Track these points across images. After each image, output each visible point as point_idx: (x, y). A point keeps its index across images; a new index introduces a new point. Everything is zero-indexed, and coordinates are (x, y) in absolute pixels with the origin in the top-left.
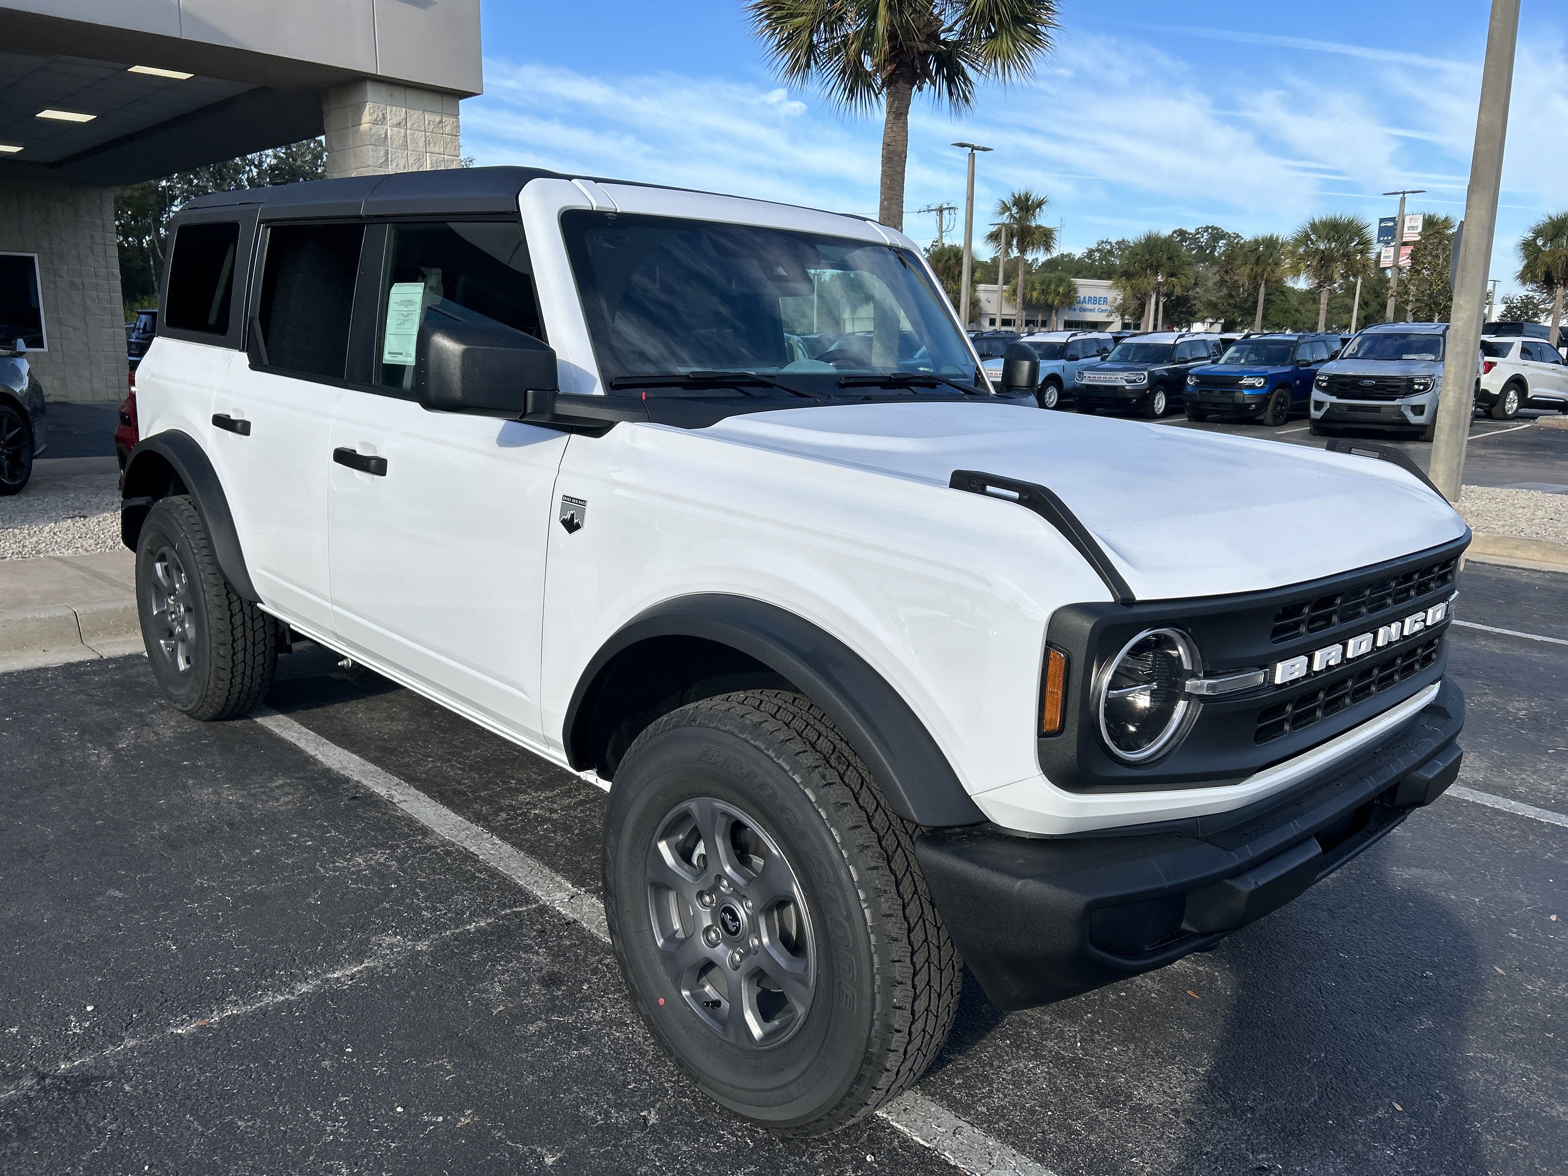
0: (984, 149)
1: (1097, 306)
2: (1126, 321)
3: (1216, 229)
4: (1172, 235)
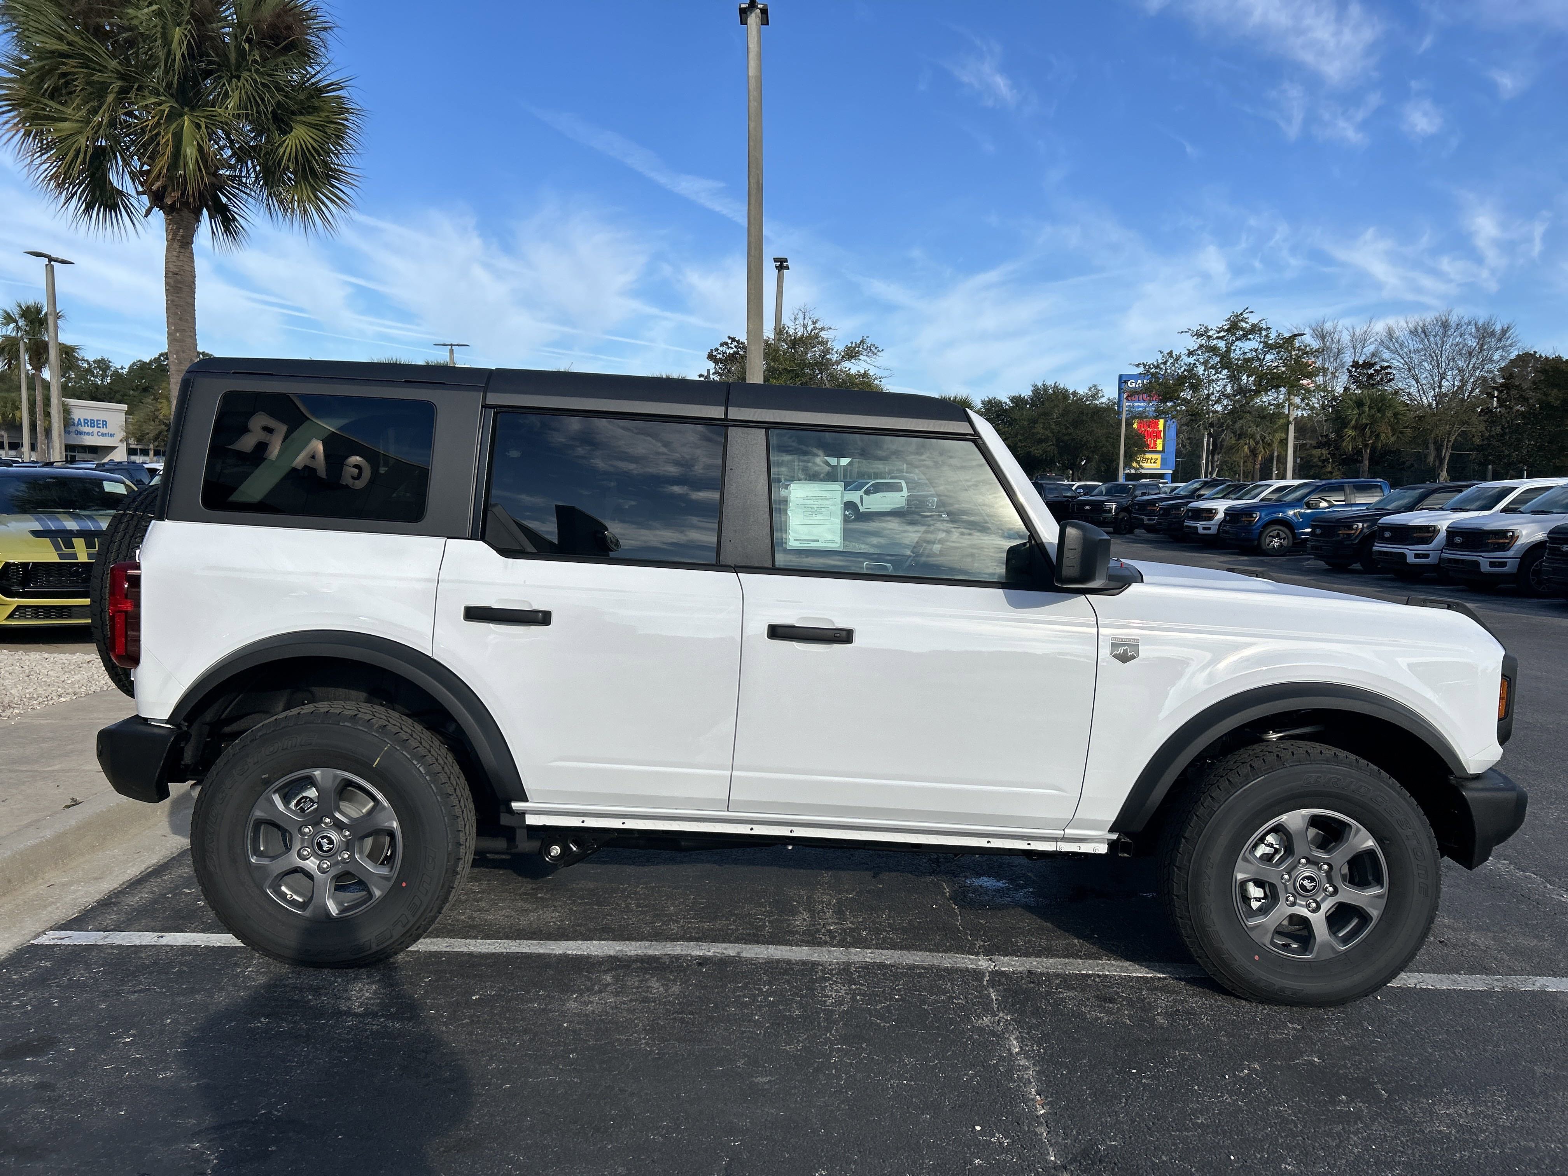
0: (63, 262)
1: (96, 430)
2: (132, 446)
3: (207, 355)
4: (159, 358)
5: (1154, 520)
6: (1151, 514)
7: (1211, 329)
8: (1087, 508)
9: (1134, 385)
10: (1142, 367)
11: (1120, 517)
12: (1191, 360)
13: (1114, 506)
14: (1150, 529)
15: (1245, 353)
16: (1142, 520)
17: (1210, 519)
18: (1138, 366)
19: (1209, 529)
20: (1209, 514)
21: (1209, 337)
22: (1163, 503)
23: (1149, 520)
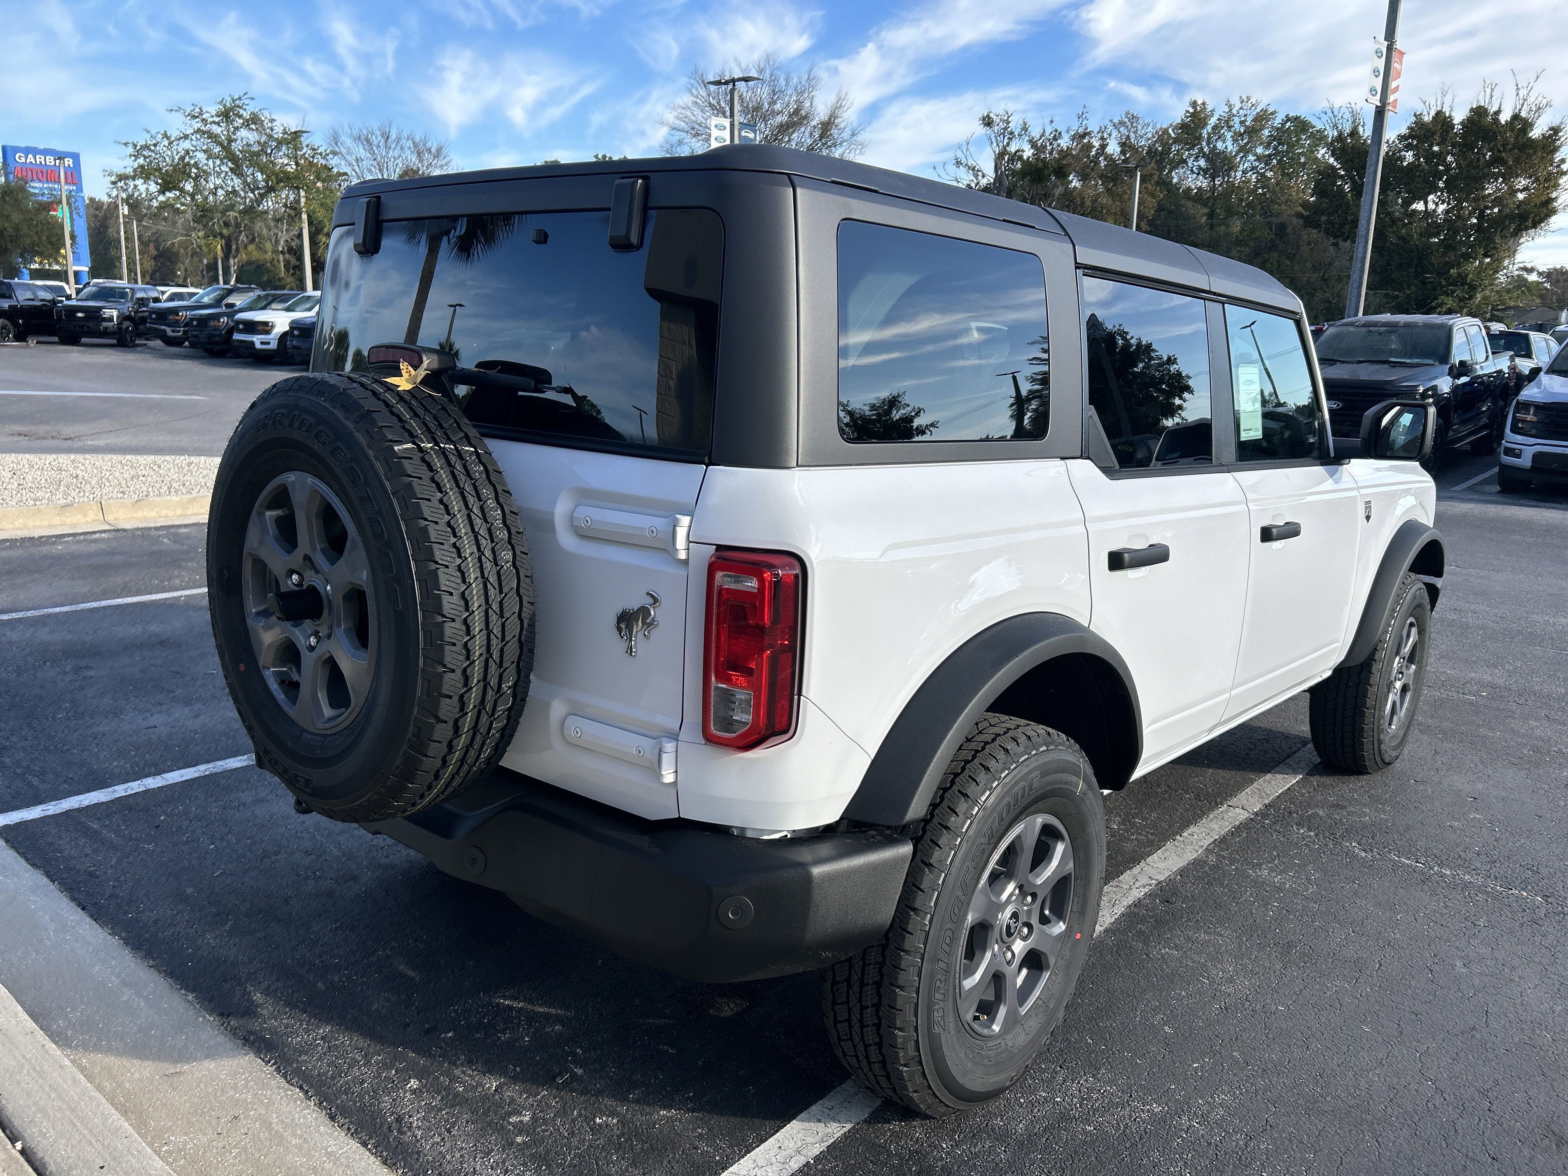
5: (179, 331)
6: (175, 324)
7: (207, 112)
8: (80, 315)
9: (23, 160)
10: (131, 146)
11: (124, 327)
12: (186, 145)
13: (115, 313)
14: (170, 342)
15: (248, 145)
16: (165, 331)
17: (268, 332)
18: (126, 144)
19: (268, 343)
20: (265, 328)
21: (204, 121)
22: (193, 313)
23: (173, 331)
